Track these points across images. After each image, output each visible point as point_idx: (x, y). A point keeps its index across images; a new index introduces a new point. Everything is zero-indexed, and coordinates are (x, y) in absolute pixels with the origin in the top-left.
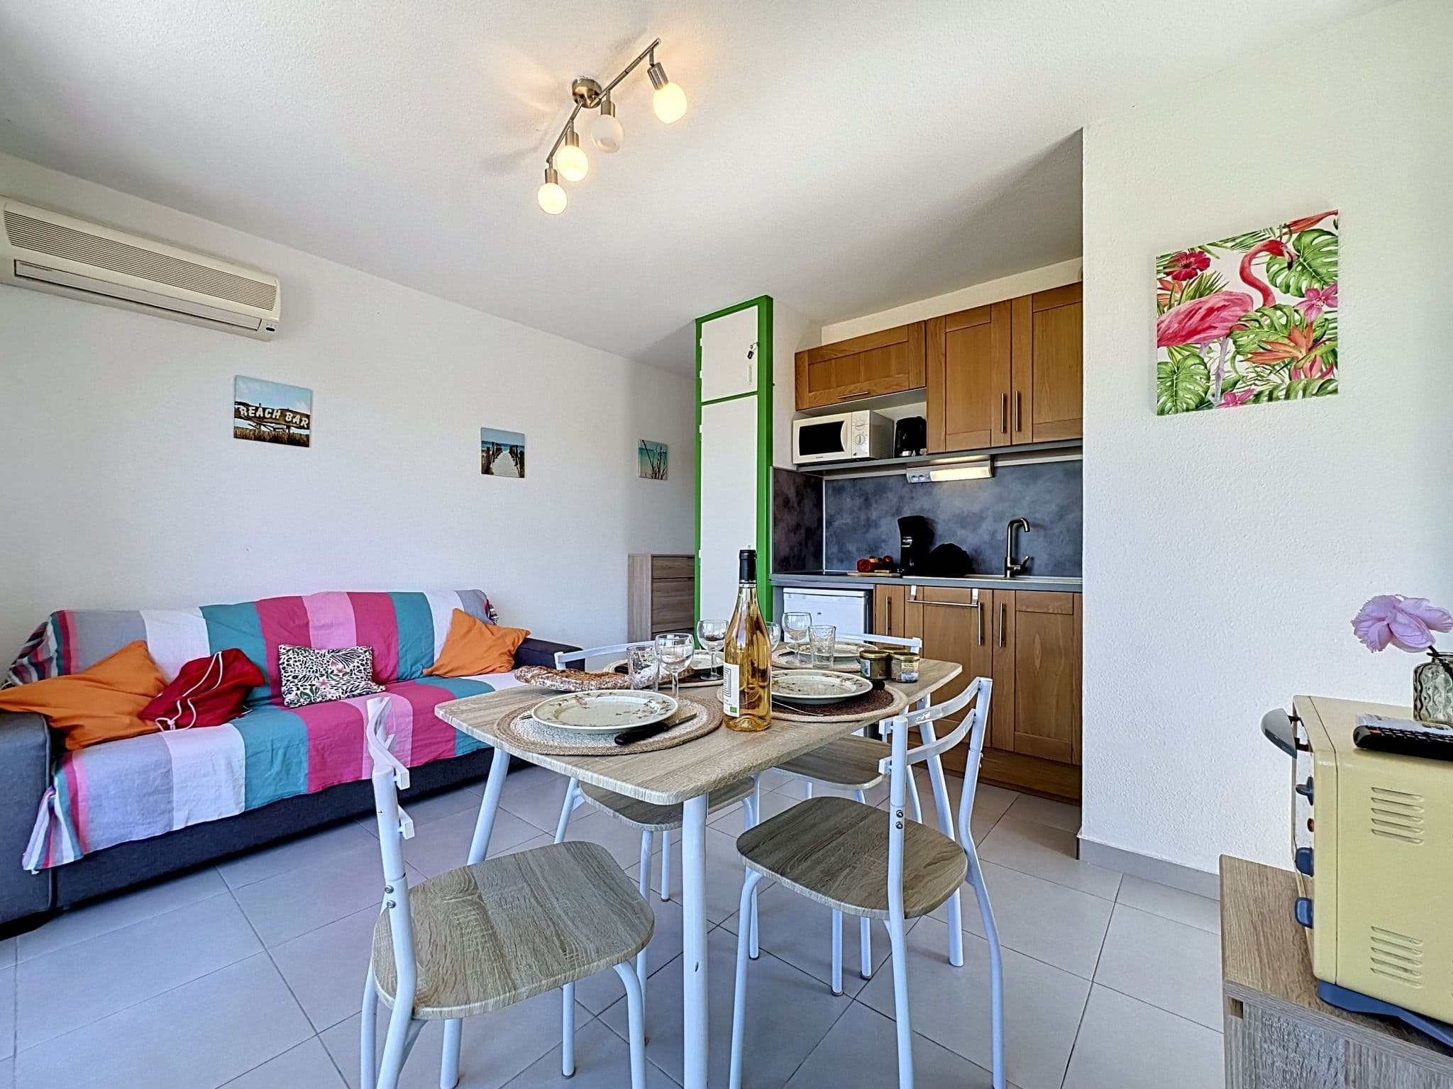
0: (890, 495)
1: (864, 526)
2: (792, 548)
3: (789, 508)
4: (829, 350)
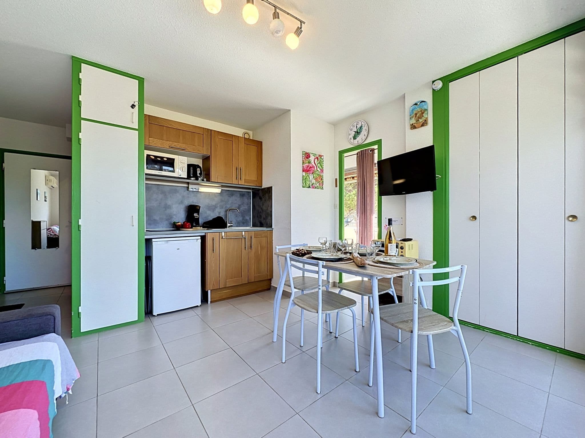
1: (164, 207)
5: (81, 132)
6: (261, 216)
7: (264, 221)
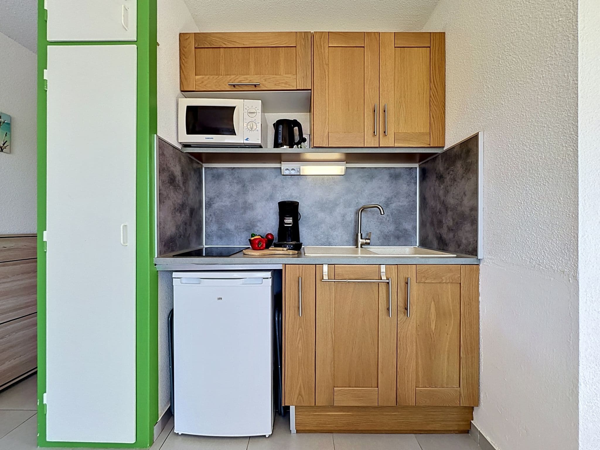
0: (265, 183)
1: (242, 208)
2: (178, 227)
3: (175, 186)
4: (217, 37)
5: (46, 69)
6: (440, 222)
7: (451, 235)
